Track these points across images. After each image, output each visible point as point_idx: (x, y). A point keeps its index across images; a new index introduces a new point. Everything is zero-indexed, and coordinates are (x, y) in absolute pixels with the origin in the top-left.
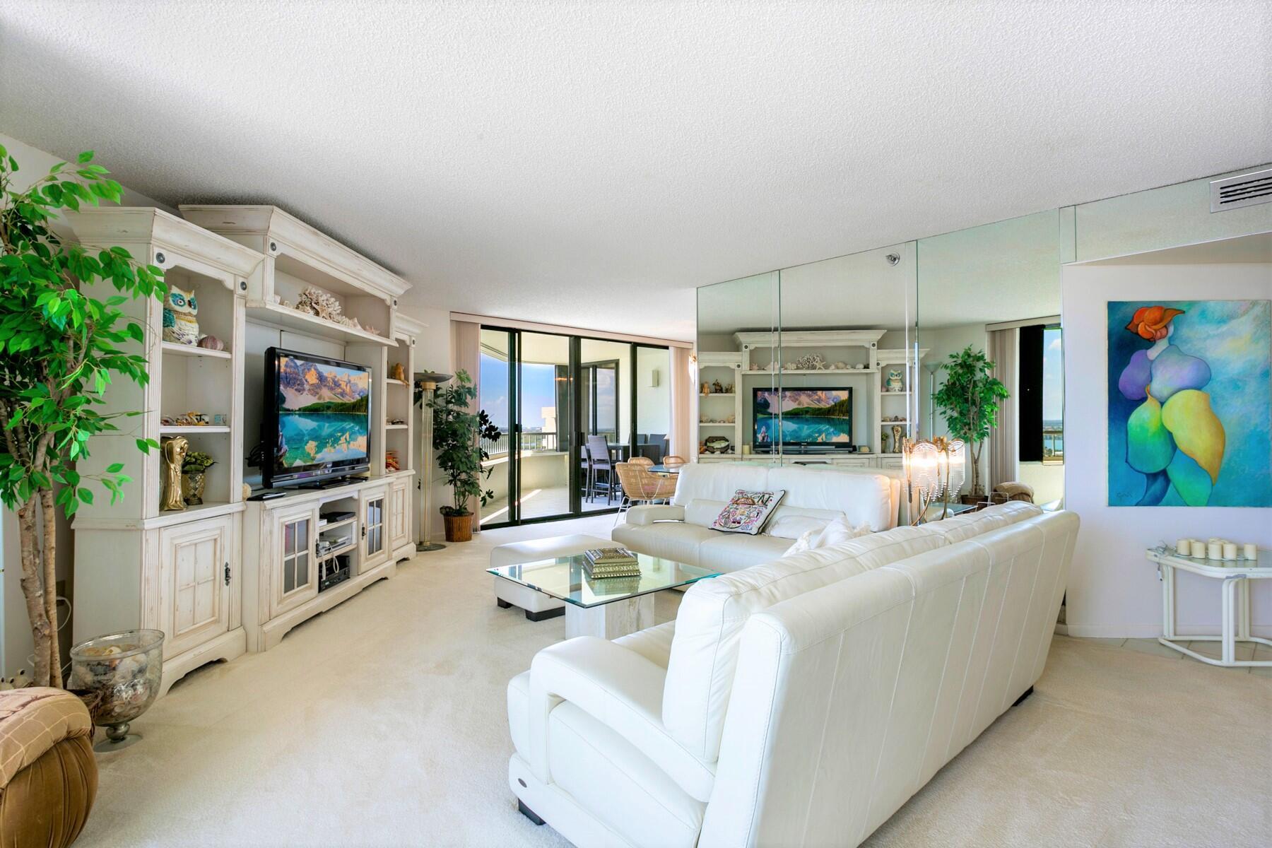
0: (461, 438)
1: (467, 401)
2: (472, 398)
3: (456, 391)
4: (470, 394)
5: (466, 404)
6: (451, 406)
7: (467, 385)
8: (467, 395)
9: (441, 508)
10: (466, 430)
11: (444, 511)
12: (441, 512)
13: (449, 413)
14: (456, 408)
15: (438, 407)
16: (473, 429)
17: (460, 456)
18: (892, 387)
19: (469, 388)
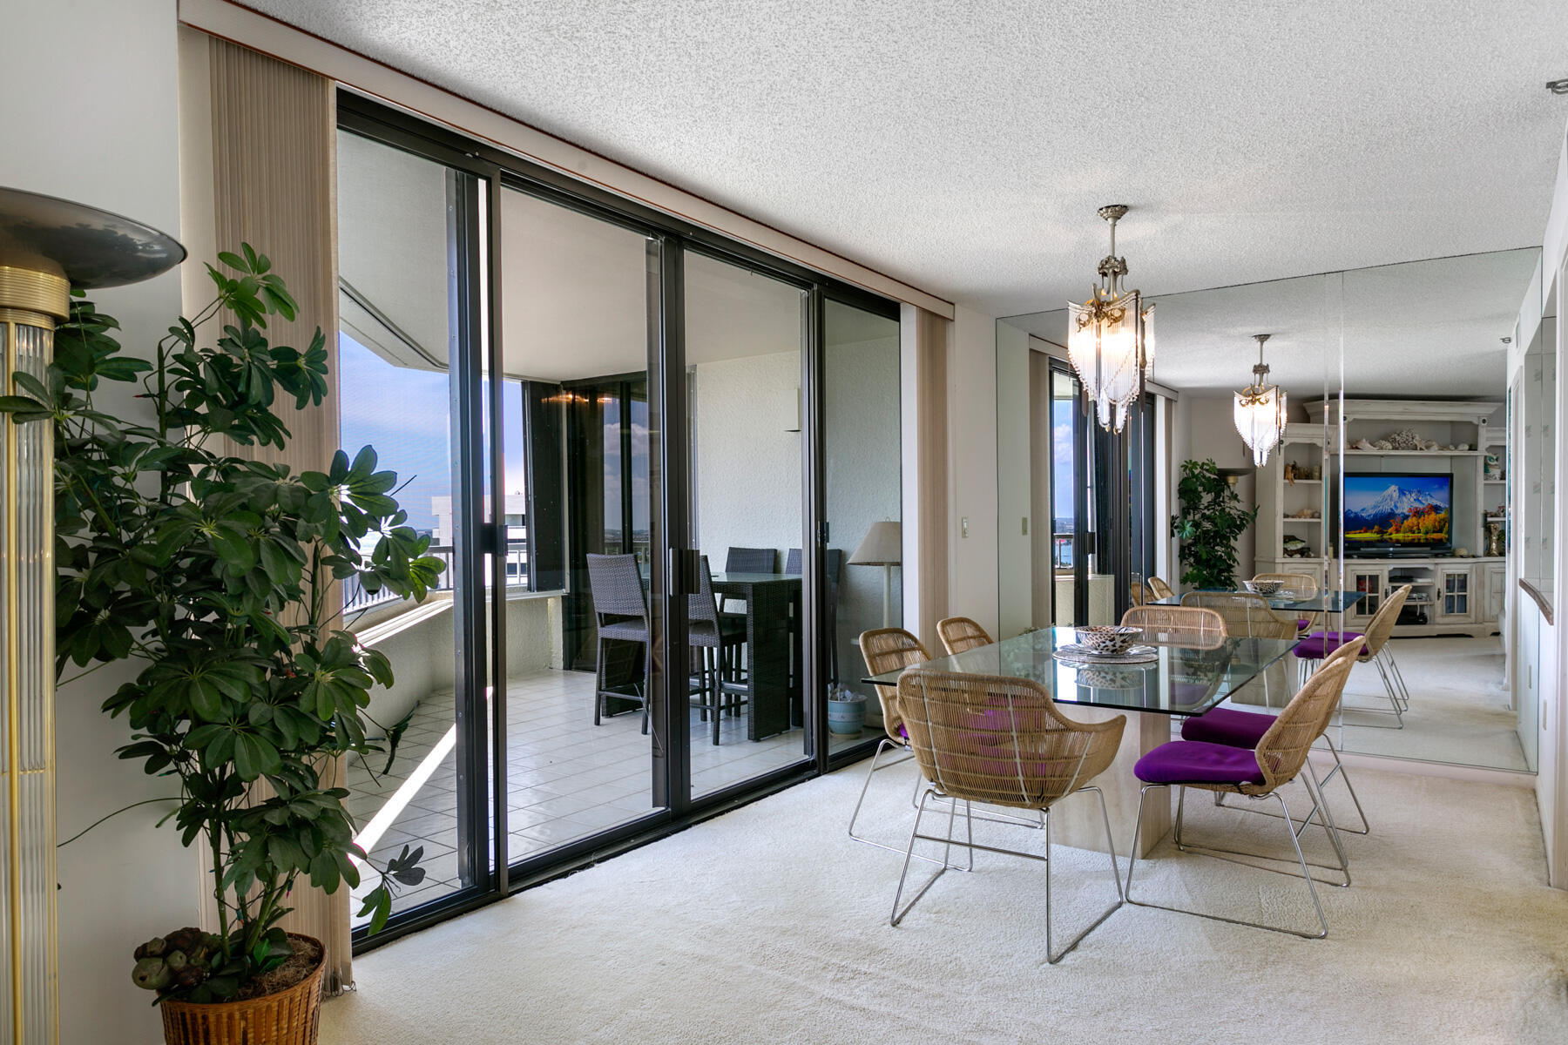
0: (239, 597)
1: (272, 409)
2: (300, 406)
3: (220, 364)
4: (291, 386)
5: (272, 430)
6: (193, 437)
7: (280, 332)
8: (277, 387)
9: (142, 953)
10: (266, 555)
11: (157, 971)
12: (140, 979)
13: (176, 465)
14: (216, 444)
15: (100, 431)
16: (308, 549)
17: (238, 694)
18: (1491, 474)
19: (286, 355)
